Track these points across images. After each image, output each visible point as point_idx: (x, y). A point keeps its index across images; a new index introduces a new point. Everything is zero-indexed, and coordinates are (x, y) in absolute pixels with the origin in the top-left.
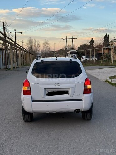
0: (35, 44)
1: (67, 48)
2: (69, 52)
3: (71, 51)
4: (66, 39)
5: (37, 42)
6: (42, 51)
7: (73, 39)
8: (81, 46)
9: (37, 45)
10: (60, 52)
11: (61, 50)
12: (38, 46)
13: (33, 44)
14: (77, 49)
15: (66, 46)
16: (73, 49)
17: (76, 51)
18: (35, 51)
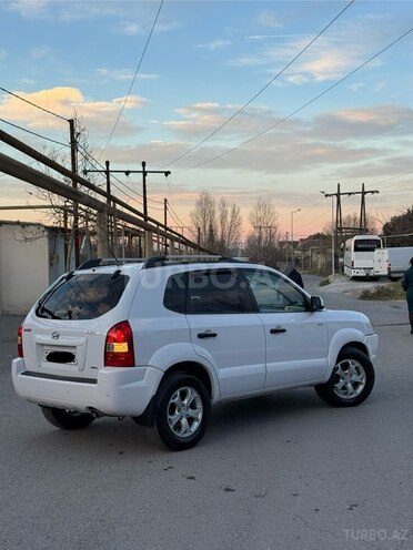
0: (223, 217)
1: (341, 229)
2: (351, 243)
3: (355, 238)
4: (338, 195)
5: (230, 210)
6: (248, 241)
7: (364, 193)
8: (396, 221)
9: (229, 219)
10: (314, 244)
11: (318, 236)
12: (235, 224)
13: (218, 215)
14: (380, 231)
15: (339, 220)
16: (363, 230)
17: (376, 237)
18: (223, 241)
